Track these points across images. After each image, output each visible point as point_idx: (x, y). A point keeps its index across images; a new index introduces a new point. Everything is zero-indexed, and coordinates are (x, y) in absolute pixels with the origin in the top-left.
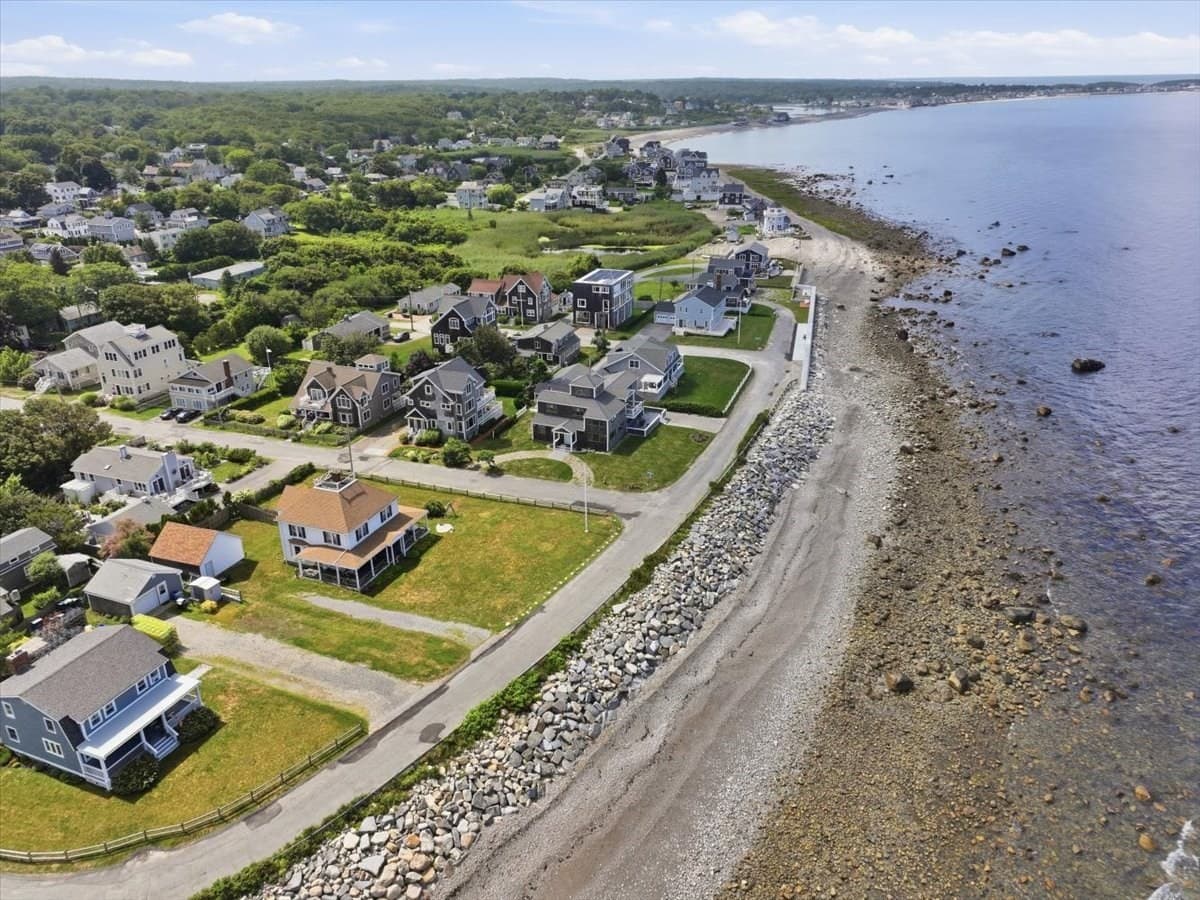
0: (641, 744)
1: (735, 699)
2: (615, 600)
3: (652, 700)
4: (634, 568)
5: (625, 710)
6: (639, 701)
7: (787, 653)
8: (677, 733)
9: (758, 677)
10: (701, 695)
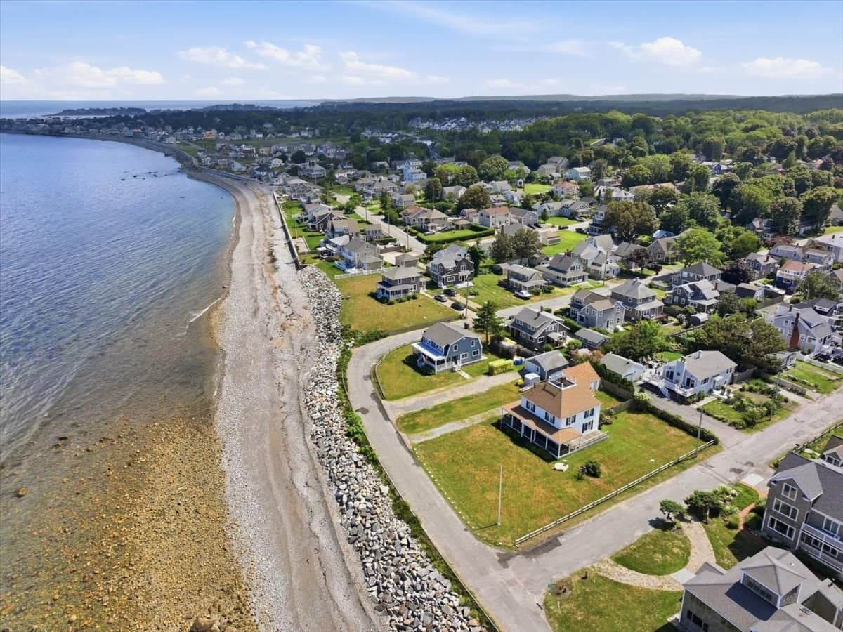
0: (304, 480)
1: (289, 533)
2: (393, 491)
3: (322, 494)
4: (410, 507)
5: (325, 479)
6: (325, 487)
7: (291, 584)
8: (296, 495)
9: (291, 555)
10: (306, 518)
